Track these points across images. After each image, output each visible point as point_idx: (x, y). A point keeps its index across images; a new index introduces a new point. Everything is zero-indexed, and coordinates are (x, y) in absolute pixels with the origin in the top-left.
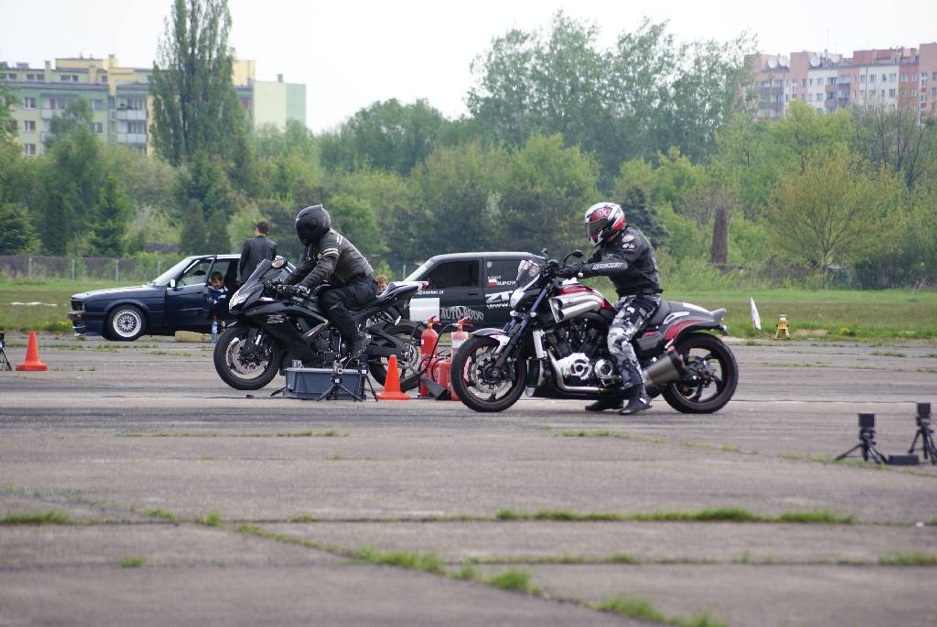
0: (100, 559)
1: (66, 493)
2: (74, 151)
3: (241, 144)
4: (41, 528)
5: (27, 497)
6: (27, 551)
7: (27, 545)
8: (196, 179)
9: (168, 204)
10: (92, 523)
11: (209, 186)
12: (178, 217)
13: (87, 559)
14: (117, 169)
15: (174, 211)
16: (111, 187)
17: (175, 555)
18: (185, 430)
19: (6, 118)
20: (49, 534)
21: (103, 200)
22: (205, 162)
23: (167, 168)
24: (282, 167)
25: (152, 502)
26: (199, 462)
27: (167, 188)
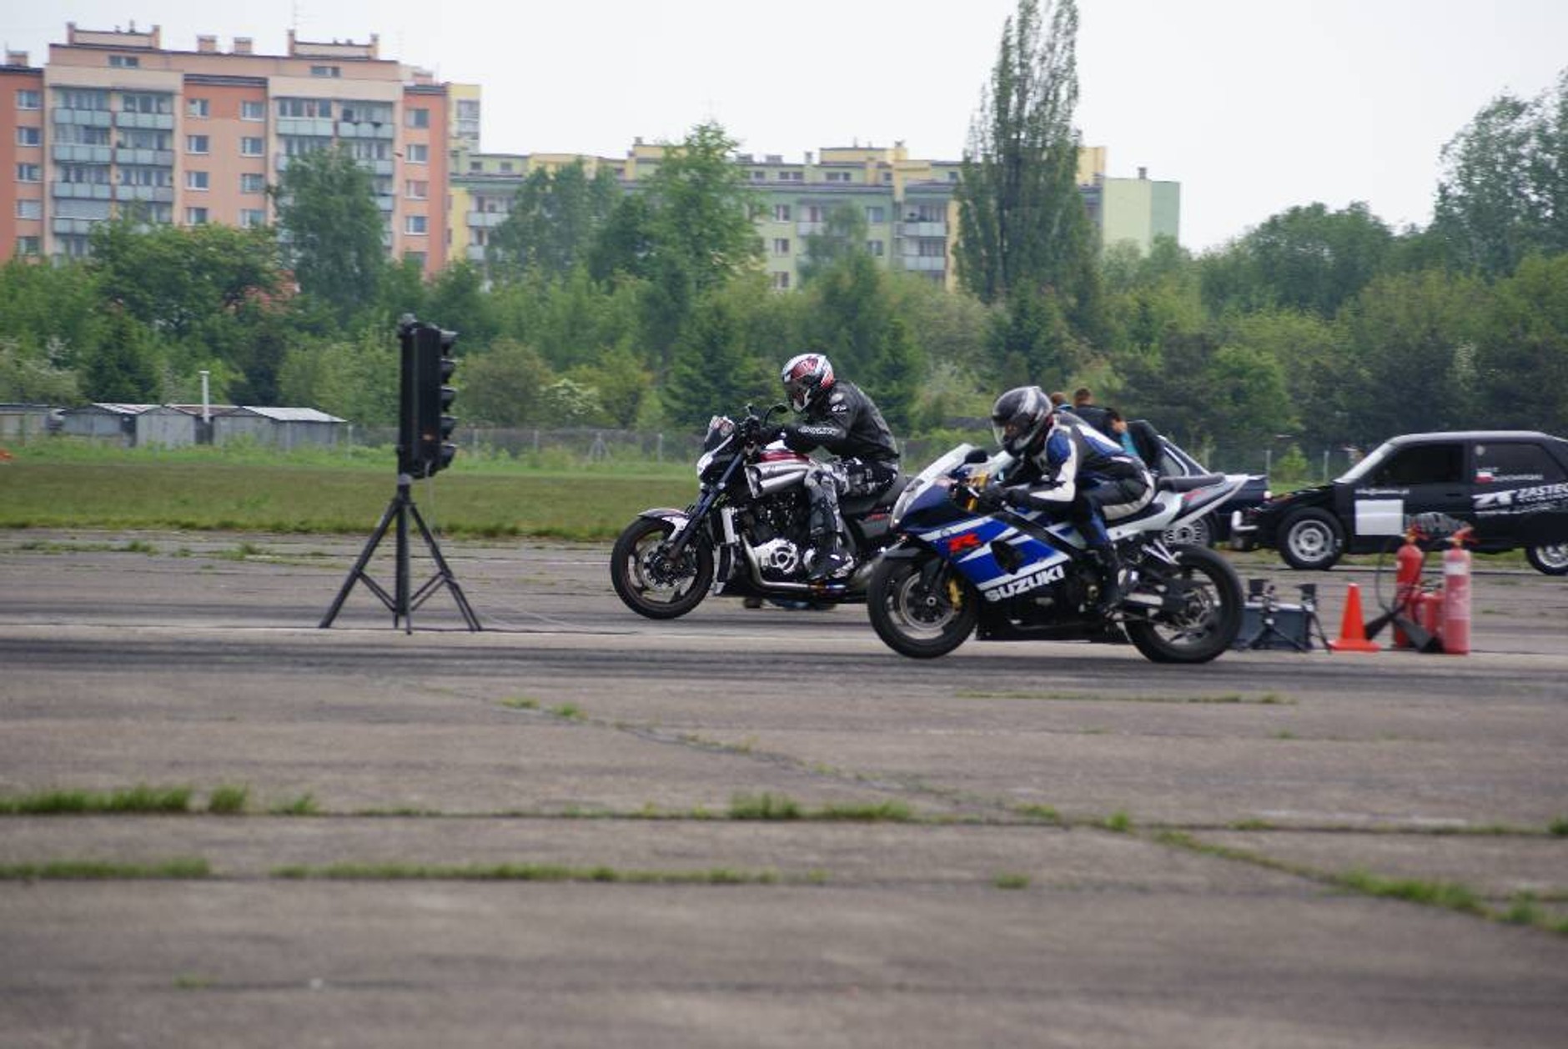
0: (967, 875)
1: (900, 776)
2: (847, 281)
3: (1086, 271)
4: (875, 827)
5: (846, 781)
6: (859, 858)
7: (860, 850)
8: (1018, 322)
9: (976, 360)
10: (946, 822)
11: (1036, 334)
12: (992, 377)
13: (947, 873)
14: (905, 306)
15: (987, 370)
16: (897, 335)
17: (1073, 873)
18: (1053, 690)
19: (749, 235)
20: (887, 835)
21: (885, 354)
22: (1033, 298)
23: (976, 306)
24: (1144, 305)
25: (1026, 793)
26: (1080, 738)
27: (976, 335)
